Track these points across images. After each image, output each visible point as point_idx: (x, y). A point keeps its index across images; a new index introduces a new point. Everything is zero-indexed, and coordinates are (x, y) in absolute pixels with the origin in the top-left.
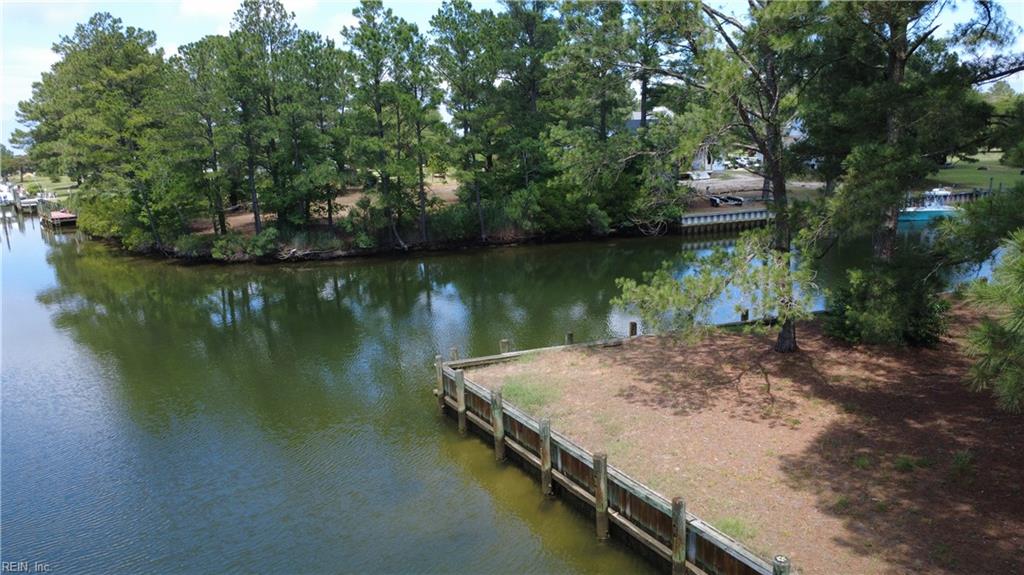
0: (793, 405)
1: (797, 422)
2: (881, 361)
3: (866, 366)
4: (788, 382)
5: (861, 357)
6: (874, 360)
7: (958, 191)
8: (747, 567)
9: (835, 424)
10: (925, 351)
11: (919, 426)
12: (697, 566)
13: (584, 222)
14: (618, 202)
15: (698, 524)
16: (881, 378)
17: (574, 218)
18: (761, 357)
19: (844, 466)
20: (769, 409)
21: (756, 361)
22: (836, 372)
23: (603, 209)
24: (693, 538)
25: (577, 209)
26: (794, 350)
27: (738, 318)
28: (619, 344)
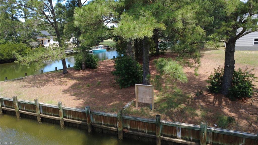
0: (66, 82)
1: (67, 84)
2: (86, 72)
3: (83, 73)
4: (65, 78)
5: (82, 72)
6: (84, 72)
8: (54, 108)
9: (75, 83)
10: (94, 69)
11: (92, 80)
12: (43, 114)
13: (12, 57)
14: (22, 51)
15: (42, 104)
16: (85, 75)
17: (8, 56)
18: (59, 75)
19: (76, 88)
20: (61, 83)
21: (58, 76)
22: (76, 75)
23: (18, 53)
24: (41, 107)
25: (9, 53)
26: (67, 73)
27: (55, 70)
28: (22, 79)
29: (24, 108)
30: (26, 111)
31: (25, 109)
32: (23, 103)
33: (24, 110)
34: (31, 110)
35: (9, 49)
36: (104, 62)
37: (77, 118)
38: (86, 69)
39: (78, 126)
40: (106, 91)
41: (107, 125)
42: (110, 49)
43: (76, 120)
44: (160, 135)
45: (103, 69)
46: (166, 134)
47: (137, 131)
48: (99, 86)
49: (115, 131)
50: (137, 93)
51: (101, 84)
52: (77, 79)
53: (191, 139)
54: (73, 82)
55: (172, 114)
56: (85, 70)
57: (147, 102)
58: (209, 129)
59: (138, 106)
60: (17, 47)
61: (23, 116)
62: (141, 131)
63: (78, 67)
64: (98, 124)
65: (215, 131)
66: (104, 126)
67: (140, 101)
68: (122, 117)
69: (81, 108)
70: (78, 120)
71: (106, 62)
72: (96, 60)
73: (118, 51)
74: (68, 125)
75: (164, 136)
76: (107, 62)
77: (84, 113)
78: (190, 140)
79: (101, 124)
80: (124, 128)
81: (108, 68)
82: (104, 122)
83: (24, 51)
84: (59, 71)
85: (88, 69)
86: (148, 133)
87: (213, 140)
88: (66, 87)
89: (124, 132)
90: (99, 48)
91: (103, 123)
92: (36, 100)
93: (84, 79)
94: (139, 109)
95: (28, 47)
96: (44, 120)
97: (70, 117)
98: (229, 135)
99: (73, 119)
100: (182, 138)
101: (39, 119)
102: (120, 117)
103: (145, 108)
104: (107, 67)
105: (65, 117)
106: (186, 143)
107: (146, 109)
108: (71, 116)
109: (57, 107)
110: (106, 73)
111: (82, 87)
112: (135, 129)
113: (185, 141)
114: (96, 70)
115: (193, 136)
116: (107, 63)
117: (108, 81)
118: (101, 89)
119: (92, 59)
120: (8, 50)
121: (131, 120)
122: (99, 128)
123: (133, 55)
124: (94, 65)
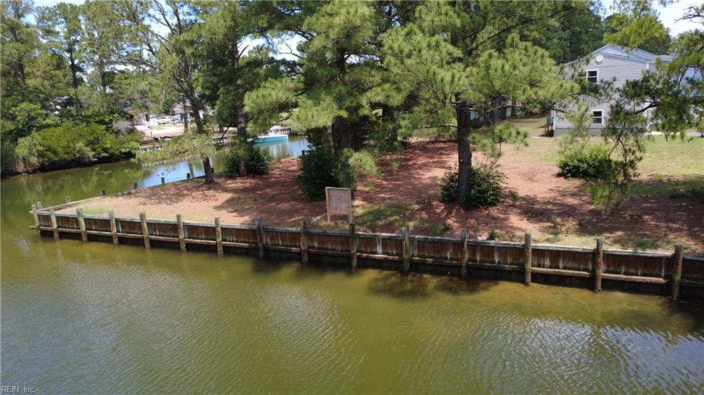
0: (215, 196)
1: (217, 199)
2: (248, 181)
3: (242, 183)
4: (212, 191)
5: (240, 181)
6: (245, 181)
7: (284, 128)
8: (206, 227)
9: (231, 197)
10: (264, 176)
11: (260, 192)
12: (189, 238)
13: (75, 155)
14: (96, 142)
15: (187, 222)
16: (248, 185)
17: (68, 153)
18: (199, 187)
19: (235, 204)
20: (205, 198)
21: (197, 188)
22: (231, 186)
23: (87, 146)
24: (186, 227)
25: (69, 147)
26: (212, 182)
27: (186, 178)
28: (130, 193)
29: (156, 231)
30: (160, 236)
31: (158, 233)
32: (155, 224)
33: (156, 235)
34: (168, 234)
35: (69, 138)
36: (281, 163)
37: (242, 240)
38: (247, 175)
39: (244, 251)
40: (285, 206)
41: (287, 246)
42: (296, 134)
43: (241, 242)
44: (355, 251)
45: (280, 174)
46: (363, 250)
47: (327, 249)
48: (273, 199)
49: (298, 253)
50: (329, 200)
51: (277, 197)
52: (235, 191)
53: (394, 252)
54: (229, 196)
55: (376, 228)
56: (246, 178)
57: (343, 213)
58: (412, 236)
59: (331, 220)
60: (86, 134)
61: (155, 244)
62: (332, 250)
63: (232, 172)
64: (274, 245)
65: (418, 238)
66: (283, 247)
67: (334, 212)
68: (307, 232)
69: (248, 224)
70: (245, 242)
71: (286, 162)
72: (265, 158)
73: (309, 140)
74: (229, 251)
75: (362, 252)
76: (289, 162)
77: (253, 231)
78: (393, 255)
79: (278, 245)
80: (309, 247)
81: (291, 173)
82: (282, 241)
83: (101, 142)
84: (196, 180)
85: (251, 175)
86: (341, 251)
87: (419, 251)
88: (219, 203)
89: (309, 252)
90: (270, 134)
91: (280, 243)
92: (178, 217)
93: (245, 190)
94: (332, 224)
95: (109, 132)
96: (191, 248)
97: (231, 240)
98: (434, 242)
99: (237, 242)
100: (383, 254)
101: (183, 246)
102: (304, 231)
103: (339, 222)
104: (288, 171)
105: (224, 240)
106: (387, 258)
107: (342, 223)
108: (233, 237)
109: (213, 224)
110: (285, 182)
111: (246, 201)
112: (325, 247)
113: (386, 256)
114: (266, 176)
115: (397, 249)
116: (288, 164)
117: (289, 193)
118: (278, 204)
119: (259, 156)
120: (68, 141)
121: (319, 235)
122: (275, 251)
123: (331, 147)
124: (262, 168)
